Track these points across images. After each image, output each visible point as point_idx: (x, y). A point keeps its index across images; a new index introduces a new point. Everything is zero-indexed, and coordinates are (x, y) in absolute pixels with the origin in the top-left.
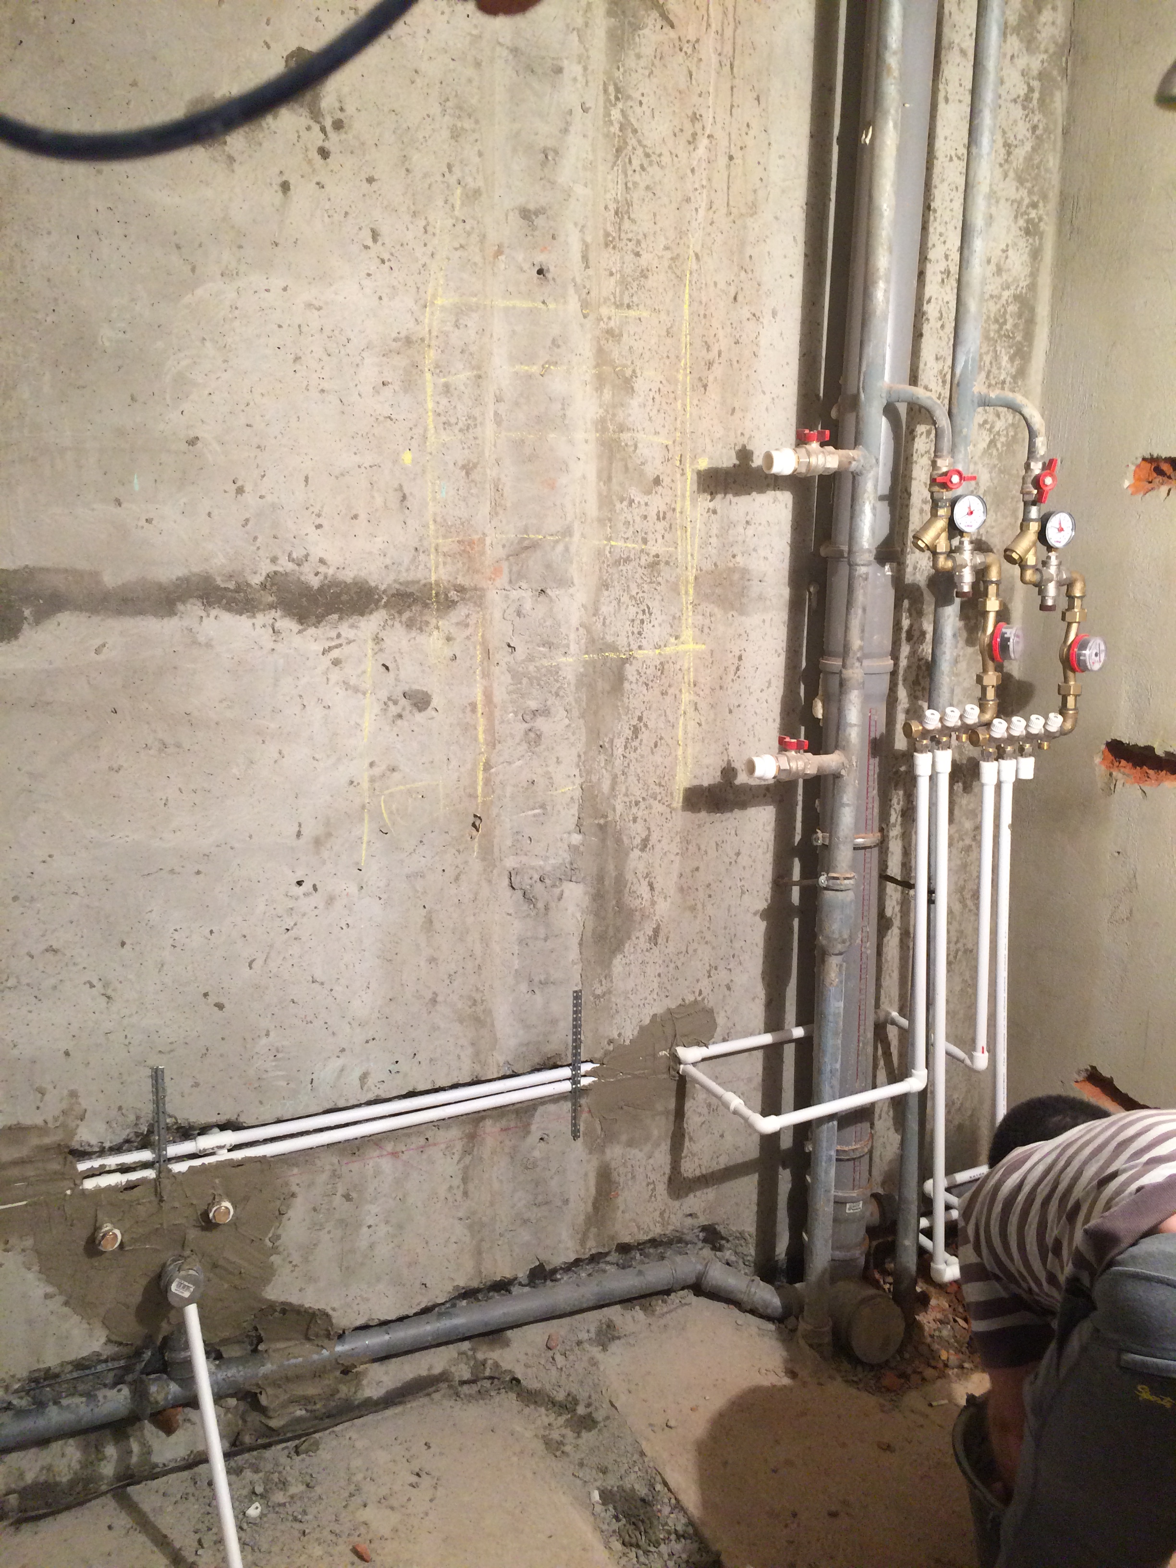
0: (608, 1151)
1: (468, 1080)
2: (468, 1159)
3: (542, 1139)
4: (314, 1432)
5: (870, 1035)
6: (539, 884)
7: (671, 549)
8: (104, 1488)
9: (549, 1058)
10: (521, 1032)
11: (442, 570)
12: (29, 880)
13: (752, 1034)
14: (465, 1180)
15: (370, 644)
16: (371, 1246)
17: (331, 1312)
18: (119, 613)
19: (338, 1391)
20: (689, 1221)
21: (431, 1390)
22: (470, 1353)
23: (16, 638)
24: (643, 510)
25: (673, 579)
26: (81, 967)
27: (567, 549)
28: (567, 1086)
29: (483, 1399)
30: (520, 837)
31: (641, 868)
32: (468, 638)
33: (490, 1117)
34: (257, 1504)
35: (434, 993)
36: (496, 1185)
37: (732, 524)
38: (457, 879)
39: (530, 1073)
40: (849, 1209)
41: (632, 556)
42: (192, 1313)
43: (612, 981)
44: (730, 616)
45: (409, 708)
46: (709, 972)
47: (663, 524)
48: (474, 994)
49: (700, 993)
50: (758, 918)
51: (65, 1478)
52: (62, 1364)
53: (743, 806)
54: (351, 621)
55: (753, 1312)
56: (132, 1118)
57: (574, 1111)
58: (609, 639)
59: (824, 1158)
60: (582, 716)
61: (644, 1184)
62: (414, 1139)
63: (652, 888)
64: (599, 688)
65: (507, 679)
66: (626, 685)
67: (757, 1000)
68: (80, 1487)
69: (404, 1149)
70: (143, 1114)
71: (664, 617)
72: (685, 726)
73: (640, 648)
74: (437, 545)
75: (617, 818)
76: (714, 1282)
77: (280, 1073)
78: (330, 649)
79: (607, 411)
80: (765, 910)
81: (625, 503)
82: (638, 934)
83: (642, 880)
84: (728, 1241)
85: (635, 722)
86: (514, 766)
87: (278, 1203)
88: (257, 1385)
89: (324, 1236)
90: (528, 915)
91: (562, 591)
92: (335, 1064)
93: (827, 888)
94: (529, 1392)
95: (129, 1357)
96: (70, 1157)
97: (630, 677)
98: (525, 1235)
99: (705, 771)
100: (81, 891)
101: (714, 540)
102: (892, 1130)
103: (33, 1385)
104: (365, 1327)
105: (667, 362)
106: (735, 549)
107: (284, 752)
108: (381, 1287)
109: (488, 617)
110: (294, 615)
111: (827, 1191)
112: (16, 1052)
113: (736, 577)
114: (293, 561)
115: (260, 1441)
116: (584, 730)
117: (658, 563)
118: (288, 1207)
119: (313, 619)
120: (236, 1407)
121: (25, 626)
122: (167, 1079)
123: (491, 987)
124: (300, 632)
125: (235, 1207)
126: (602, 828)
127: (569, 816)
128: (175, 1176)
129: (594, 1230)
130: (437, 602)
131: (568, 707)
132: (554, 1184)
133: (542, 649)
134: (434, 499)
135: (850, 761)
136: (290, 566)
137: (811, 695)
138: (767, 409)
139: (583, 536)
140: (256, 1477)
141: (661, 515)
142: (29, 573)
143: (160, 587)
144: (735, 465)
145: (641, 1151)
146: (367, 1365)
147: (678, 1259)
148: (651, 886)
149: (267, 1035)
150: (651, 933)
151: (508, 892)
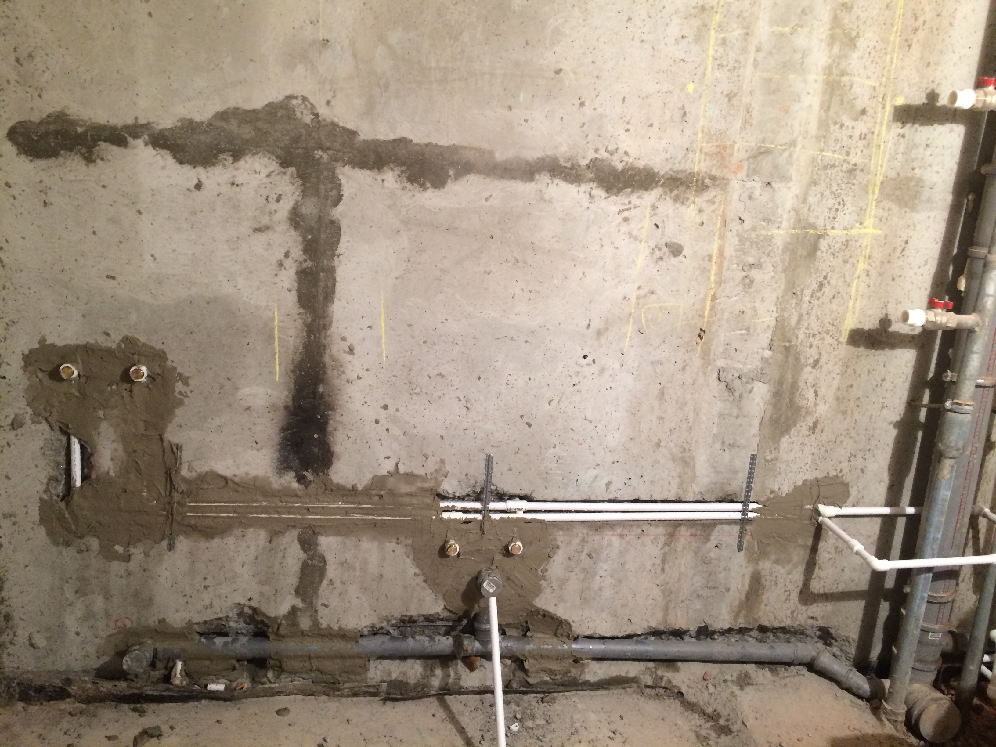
0: (761, 563)
1: (673, 499)
2: (667, 549)
3: (717, 546)
4: (554, 692)
5: (967, 520)
6: (738, 380)
7: (867, 161)
8: (433, 692)
9: (728, 495)
10: (712, 475)
11: (702, 165)
12: (433, 332)
13: (875, 505)
14: (663, 561)
15: (649, 209)
16: (601, 589)
17: (571, 623)
18: (502, 177)
19: (570, 672)
20: (811, 621)
21: (626, 685)
22: (653, 670)
23: (444, 187)
24: (850, 132)
25: (864, 182)
26: (455, 387)
27: (790, 156)
28: (738, 516)
29: (659, 699)
30: (729, 347)
31: (811, 379)
32: (713, 211)
33: (686, 525)
34: (516, 724)
35: (659, 440)
36: (683, 569)
37: (916, 146)
38: (684, 368)
39: (713, 502)
40: (930, 636)
41: (837, 164)
42: (493, 602)
43: (779, 452)
44: (903, 211)
45: (667, 254)
46: (850, 458)
47: (863, 142)
48: (685, 445)
49: (841, 471)
50: (892, 426)
51: (412, 681)
52: (419, 615)
53: (893, 346)
54: (639, 194)
55: (849, 690)
56: (472, 482)
57: (741, 533)
58: (811, 220)
59: (919, 597)
60: (784, 271)
61: (783, 590)
62: (634, 528)
63: (816, 395)
64: (799, 254)
65: (736, 241)
66: (819, 253)
67: (882, 483)
68: (419, 689)
69: (628, 534)
70: (479, 480)
71: (853, 208)
72: (858, 286)
73: (833, 228)
74: (702, 147)
75: (799, 344)
76: (823, 666)
77: (559, 472)
78: (623, 211)
79: (834, 61)
80: (897, 422)
81: (838, 126)
82: (802, 424)
83: (810, 388)
84: (836, 641)
85: (821, 279)
86: (732, 300)
87: (549, 550)
88: (524, 655)
89: (573, 576)
90: (728, 400)
91: (783, 184)
92: (593, 473)
93: (950, 411)
94: (689, 703)
95: (454, 621)
96: (436, 498)
97: (823, 249)
98: (698, 605)
99: (867, 319)
100: (460, 343)
101: (900, 157)
102: (971, 591)
103: (402, 624)
104: (590, 637)
105: (884, 27)
106: (915, 164)
107: (586, 274)
108: (604, 615)
109: (729, 198)
110: (604, 187)
111: (917, 620)
112: (415, 431)
113: (912, 184)
114: (608, 152)
115: (522, 689)
116: (784, 281)
117: (855, 170)
118: (554, 553)
119: (615, 190)
120: (511, 665)
121: (449, 181)
122: (494, 463)
123: (696, 442)
124: (606, 198)
125: (524, 547)
126: (787, 349)
127: (764, 338)
128: (492, 521)
129: (744, 612)
130: (697, 186)
131: (775, 264)
132: (721, 576)
133: (762, 223)
134: (704, 116)
135: (984, 322)
136: (605, 155)
137: (958, 273)
138: (955, 64)
139: (803, 147)
140: (518, 709)
141: (863, 137)
142: (454, 149)
143: (527, 163)
144: (924, 104)
145: (784, 568)
146: (589, 661)
147: (800, 644)
148: (816, 393)
149: (554, 447)
150: (811, 425)
151: (716, 382)
